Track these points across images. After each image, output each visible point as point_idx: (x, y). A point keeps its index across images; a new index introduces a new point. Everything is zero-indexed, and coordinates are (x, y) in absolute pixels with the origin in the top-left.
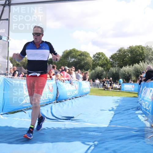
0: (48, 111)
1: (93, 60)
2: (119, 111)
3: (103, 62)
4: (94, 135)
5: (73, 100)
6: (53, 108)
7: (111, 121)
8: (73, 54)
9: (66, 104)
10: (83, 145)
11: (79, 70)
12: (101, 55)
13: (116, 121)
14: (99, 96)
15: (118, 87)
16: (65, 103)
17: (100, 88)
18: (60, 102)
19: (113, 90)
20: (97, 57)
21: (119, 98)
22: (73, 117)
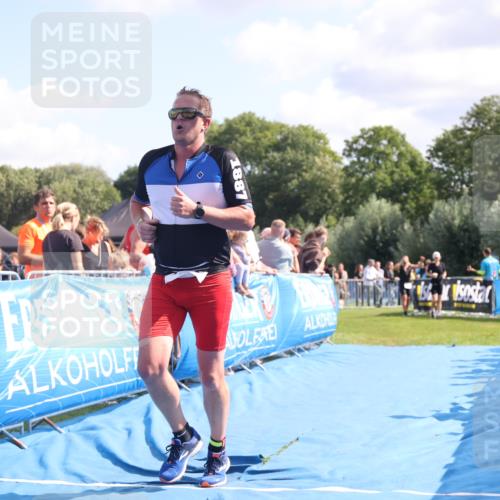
0: (130, 432)
1: (346, 169)
3: (396, 177)
5: (255, 372)
6: (156, 415)
7: (450, 471)
8: (243, 138)
11: (280, 221)
13: (474, 467)
14: (380, 349)
15: (478, 299)
17: (384, 308)
18: (191, 383)
20: (365, 152)
21: (484, 351)
22: (257, 460)
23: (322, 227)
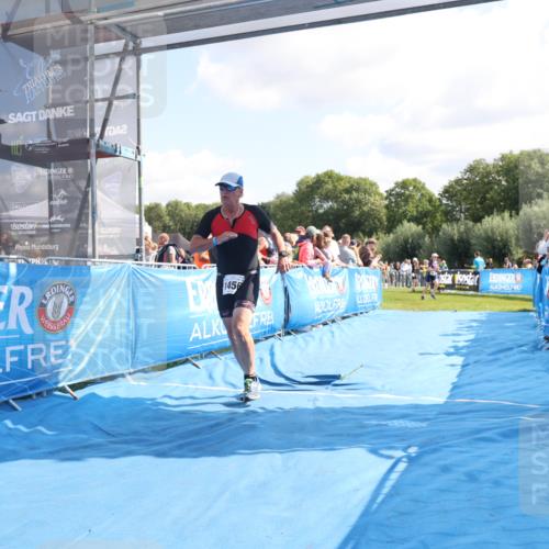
0: (261, 360)
1: (387, 207)
2: (478, 355)
3: (420, 209)
4: (407, 428)
5: (334, 325)
6: (277, 350)
7: (455, 387)
9: (313, 337)
10: (373, 457)
12: (411, 188)
13: (470, 384)
14: (411, 313)
15: (470, 283)
16: (310, 336)
18: (297, 332)
19: (453, 292)
20: (399, 195)
21: (475, 315)
22: (337, 377)
23: (373, 239)
